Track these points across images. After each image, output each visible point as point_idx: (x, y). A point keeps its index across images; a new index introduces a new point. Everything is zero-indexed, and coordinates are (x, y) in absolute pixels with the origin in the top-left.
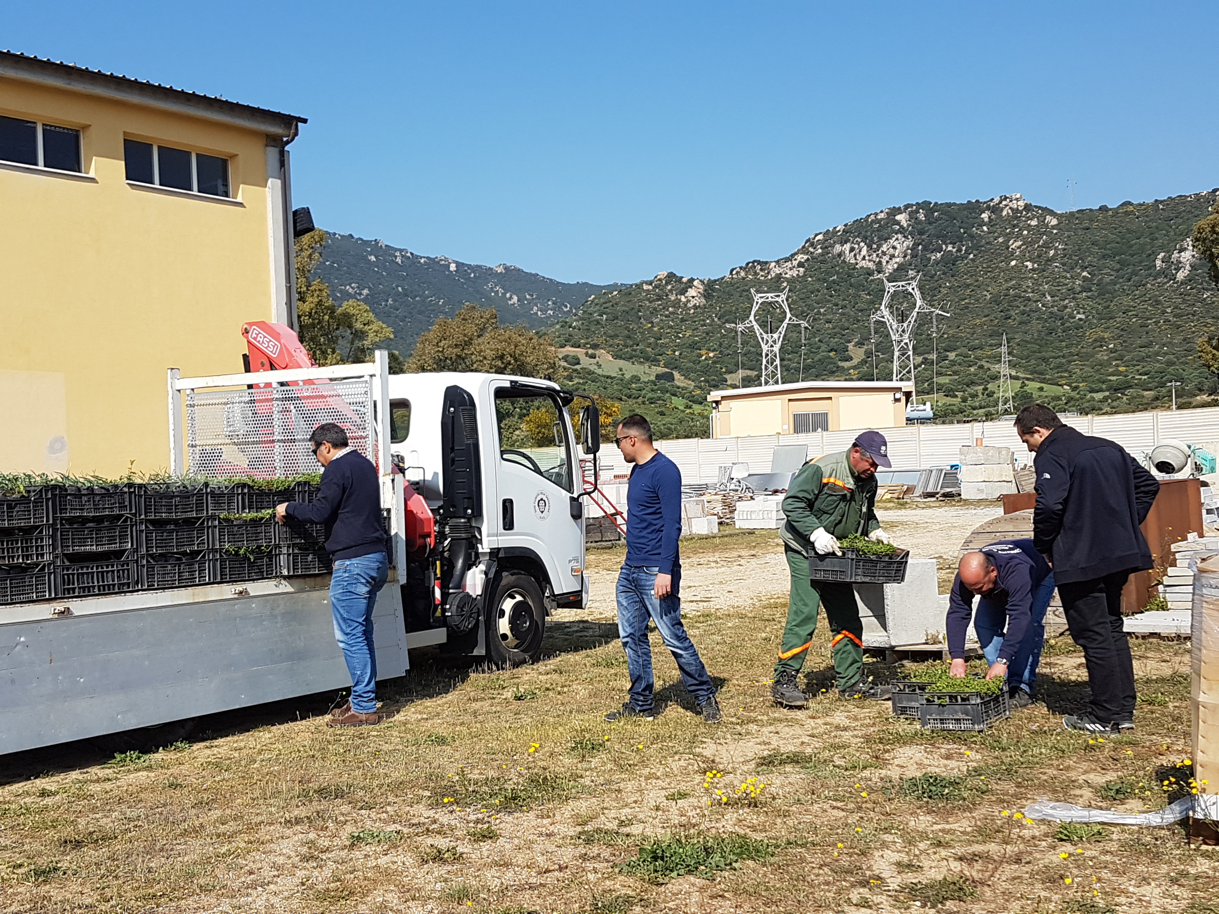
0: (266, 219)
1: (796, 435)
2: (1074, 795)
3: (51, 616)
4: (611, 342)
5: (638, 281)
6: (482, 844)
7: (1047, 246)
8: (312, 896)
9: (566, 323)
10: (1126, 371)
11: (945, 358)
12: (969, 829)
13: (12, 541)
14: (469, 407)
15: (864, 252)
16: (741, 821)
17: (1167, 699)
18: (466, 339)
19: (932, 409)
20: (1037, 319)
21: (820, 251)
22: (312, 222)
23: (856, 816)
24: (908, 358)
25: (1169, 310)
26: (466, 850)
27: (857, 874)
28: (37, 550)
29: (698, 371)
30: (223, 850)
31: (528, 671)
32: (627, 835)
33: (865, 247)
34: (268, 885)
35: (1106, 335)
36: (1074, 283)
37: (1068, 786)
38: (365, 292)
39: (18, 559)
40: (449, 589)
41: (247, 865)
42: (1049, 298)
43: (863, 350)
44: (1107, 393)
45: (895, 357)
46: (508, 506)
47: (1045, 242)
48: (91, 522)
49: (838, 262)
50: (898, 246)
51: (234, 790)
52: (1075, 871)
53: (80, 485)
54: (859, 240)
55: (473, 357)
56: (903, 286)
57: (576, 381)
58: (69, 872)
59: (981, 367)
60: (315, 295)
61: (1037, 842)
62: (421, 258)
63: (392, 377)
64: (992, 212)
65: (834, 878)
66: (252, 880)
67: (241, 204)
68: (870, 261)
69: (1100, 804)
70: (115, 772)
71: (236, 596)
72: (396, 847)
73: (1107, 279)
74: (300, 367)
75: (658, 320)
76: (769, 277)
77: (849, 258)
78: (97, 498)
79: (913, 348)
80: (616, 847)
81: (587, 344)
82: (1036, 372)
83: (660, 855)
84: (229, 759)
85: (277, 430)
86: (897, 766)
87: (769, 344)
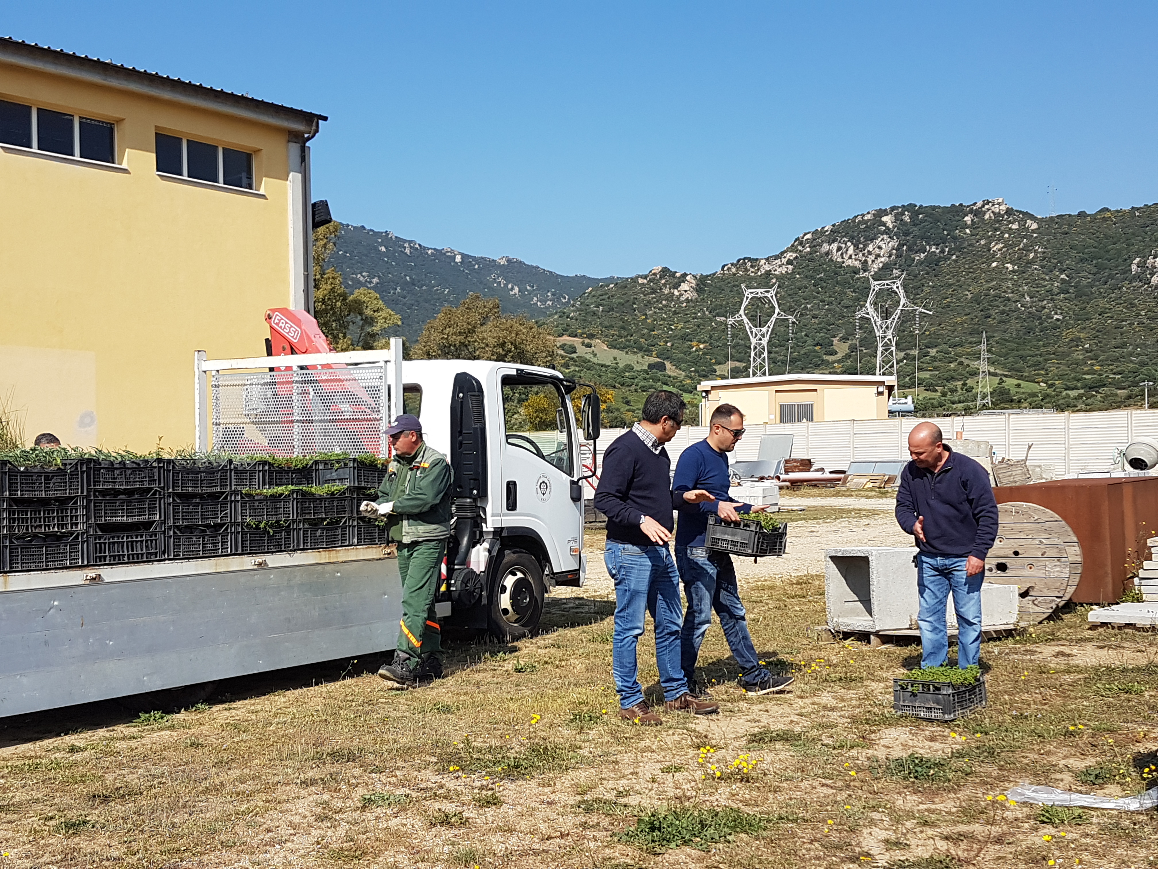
0: (286, 210)
1: (782, 425)
2: (1055, 779)
3: (83, 582)
4: (607, 332)
5: (633, 275)
6: (486, 809)
7: (1027, 249)
8: (327, 855)
9: (564, 313)
10: (1101, 370)
11: (926, 354)
12: (954, 810)
13: (49, 511)
14: (477, 393)
15: (851, 251)
16: (734, 795)
17: (1143, 688)
18: (470, 327)
19: (913, 402)
20: (1016, 319)
21: (808, 249)
22: (329, 214)
23: (845, 794)
24: (891, 353)
25: (1143, 313)
26: (471, 815)
27: (847, 850)
28: (71, 520)
29: (689, 361)
30: (243, 808)
31: (527, 645)
32: (625, 806)
33: (852, 247)
34: (285, 843)
35: (1082, 335)
36: (1052, 285)
37: (1049, 770)
38: (375, 280)
39: (54, 528)
40: (455, 565)
41: (265, 823)
42: (1028, 299)
43: (847, 345)
44: (1082, 391)
45: (878, 352)
46: (511, 488)
47: (1026, 245)
48: (122, 494)
49: (825, 260)
50: (884, 246)
51: (252, 750)
52: (1057, 853)
53: (112, 459)
54: (846, 240)
55: (476, 344)
56: (888, 285)
57: (572, 368)
58: (98, 825)
59: (961, 363)
60: (329, 282)
61: (1020, 824)
62: (429, 249)
63: (405, 363)
64: (975, 215)
65: (824, 853)
66: (270, 838)
67: (264, 196)
68: (856, 260)
69: (1079, 788)
70: (139, 731)
71: (256, 567)
72: (405, 810)
73: (1085, 282)
74: (318, 351)
75: (651, 312)
76: (759, 273)
77: (836, 257)
78: (129, 472)
79: (896, 344)
80: (615, 817)
81: (583, 333)
82: (1014, 369)
83: (657, 826)
84: (247, 721)
85: (296, 411)
86: (883, 746)
87: (758, 338)
